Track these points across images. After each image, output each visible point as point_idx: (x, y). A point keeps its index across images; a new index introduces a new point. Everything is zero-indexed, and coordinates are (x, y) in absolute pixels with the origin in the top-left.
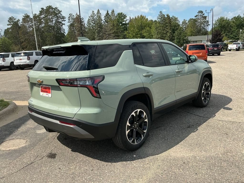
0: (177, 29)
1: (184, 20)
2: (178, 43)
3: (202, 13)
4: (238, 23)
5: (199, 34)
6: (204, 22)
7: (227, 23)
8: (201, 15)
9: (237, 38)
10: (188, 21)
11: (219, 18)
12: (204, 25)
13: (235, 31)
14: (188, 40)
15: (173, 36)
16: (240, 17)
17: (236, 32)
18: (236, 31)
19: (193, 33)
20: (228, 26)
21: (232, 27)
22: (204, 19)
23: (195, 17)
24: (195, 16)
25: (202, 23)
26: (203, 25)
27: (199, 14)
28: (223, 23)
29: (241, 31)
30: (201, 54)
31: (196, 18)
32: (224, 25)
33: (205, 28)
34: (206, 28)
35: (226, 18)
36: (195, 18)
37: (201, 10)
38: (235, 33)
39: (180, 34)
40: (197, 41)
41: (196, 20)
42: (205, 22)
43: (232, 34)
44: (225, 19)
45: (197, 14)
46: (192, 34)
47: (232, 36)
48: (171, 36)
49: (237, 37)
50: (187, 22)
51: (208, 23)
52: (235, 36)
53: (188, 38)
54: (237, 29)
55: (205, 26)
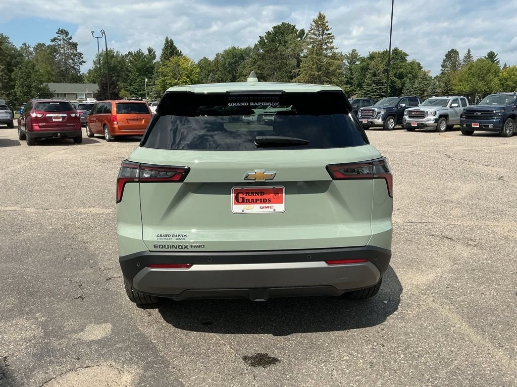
0: (18, 63)
1: (24, 44)
2: (25, 95)
3: (68, 35)
4: (140, 65)
5: (64, 79)
6: (72, 54)
7: (119, 62)
8: (64, 39)
9: (140, 94)
10: (34, 48)
11: (103, 51)
12: (74, 61)
13: (136, 80)
14: (48, 90)
15: (11, 80)
16: (143, 54)
17: (139, 82)
18: (139, 80)
19: (52, 75)
20: (122, 68)
21: (130, 72)
22: (72, 49)
23: (53, 41)
24: (51, 40)
25: (68, 57)
26: (71, 61)
27: (59, 35)
28: (113, 62)
29: (146, 80)
30: (143, 123)
31: (54, 43)
32: (115, 66)
33: (76, 67)
34: (78, 69)
35: (117, 52)
36: (52, 44)
37: (64, 29)
38: (136, 84)
39: (28, 76)
40: (65, 94)
41: (54, 48)
42: (75, 55)
43: (131, 85)
44: (115, 55)
45: (56, 36)
46: (49, 79)
47: (132, 89)
48: (5, 79)
49: (141, 91)
50: (31, 49)
51: (82, 58)
52: (136, 89)
53: (47, 85)
54: (138, 76)
55: (76, 63)
